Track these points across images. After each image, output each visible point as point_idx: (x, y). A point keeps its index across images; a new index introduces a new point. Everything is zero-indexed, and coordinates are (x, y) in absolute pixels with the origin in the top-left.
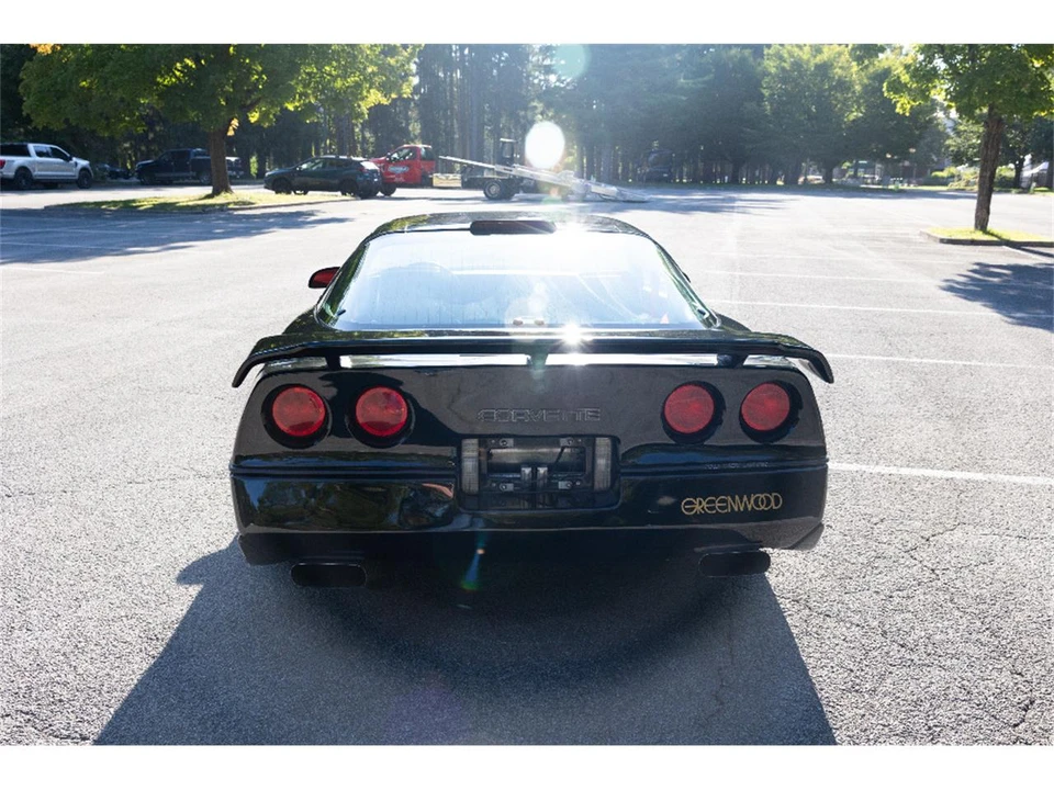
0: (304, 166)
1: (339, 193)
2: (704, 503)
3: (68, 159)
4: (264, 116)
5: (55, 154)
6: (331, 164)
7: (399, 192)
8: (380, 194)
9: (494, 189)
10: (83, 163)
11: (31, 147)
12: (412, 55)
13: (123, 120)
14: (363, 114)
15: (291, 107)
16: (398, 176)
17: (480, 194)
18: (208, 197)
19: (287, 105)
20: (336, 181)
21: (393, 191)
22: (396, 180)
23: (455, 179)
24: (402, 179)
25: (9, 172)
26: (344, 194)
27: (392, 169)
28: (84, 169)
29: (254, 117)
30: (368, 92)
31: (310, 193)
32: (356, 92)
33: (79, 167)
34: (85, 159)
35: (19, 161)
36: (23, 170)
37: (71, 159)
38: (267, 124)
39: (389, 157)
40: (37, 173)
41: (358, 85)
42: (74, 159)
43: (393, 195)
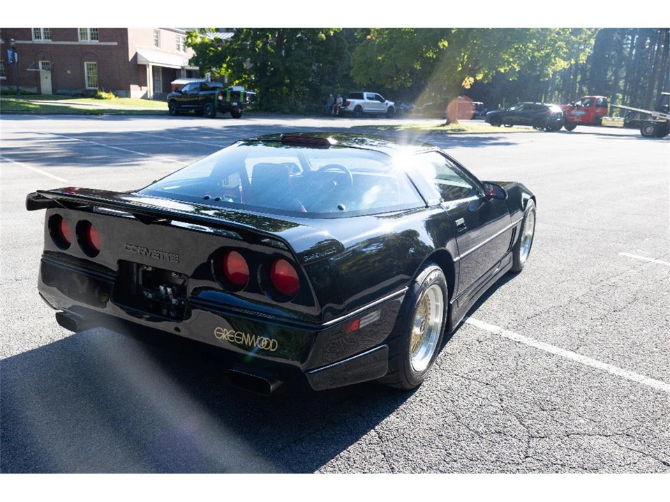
0: (513, 109)
1: (531, 127)
2: (228, 333)
3: (383, 101)
4: (486, 76)
5: (377, 98)
6: (530, 108)
7: (578, 128)
8: (563, 129)
9: (649, 130)
10: (391, 103)
11: (365, 94)
12: (593, 33)
13: (401, 79)
14: (549, 74)
15: (502, 70)
16: (578, 117)
17: (638, 132)
18: (443, 125)
19: (499, 69)
20: (531, 119)
21: (574, 127)
22: (575, 120)
23: (620, 121)
24: (579, 120)
25: (351, 108)
26: (535, 128)
27: (573, 112)
28: (391, 107)
29: (480, 77)
30: (555, 60)
31: (514, 126)
32: (547, 60)
33: (388, 105)
34: (392, 101)
35: (357, 102)
36: (359, 107)
37: (384, 101)
38: (486, 81)
39: (573, 104)
40: (366, 109)
41: (548, 55)
42: (387, 101)
43: (574, 131)
